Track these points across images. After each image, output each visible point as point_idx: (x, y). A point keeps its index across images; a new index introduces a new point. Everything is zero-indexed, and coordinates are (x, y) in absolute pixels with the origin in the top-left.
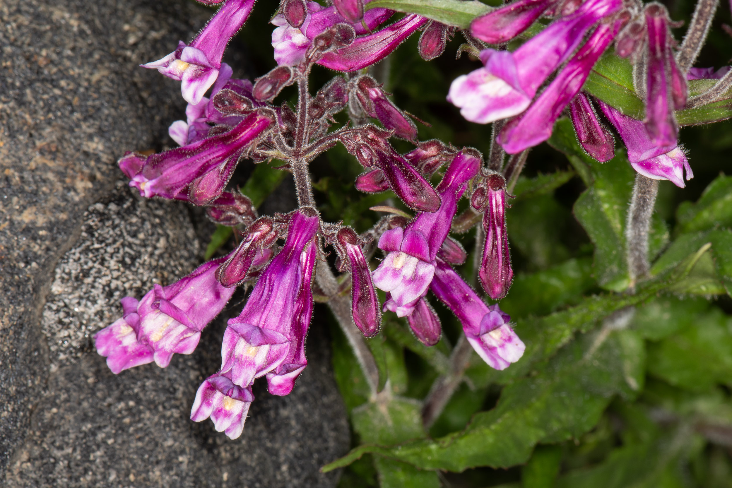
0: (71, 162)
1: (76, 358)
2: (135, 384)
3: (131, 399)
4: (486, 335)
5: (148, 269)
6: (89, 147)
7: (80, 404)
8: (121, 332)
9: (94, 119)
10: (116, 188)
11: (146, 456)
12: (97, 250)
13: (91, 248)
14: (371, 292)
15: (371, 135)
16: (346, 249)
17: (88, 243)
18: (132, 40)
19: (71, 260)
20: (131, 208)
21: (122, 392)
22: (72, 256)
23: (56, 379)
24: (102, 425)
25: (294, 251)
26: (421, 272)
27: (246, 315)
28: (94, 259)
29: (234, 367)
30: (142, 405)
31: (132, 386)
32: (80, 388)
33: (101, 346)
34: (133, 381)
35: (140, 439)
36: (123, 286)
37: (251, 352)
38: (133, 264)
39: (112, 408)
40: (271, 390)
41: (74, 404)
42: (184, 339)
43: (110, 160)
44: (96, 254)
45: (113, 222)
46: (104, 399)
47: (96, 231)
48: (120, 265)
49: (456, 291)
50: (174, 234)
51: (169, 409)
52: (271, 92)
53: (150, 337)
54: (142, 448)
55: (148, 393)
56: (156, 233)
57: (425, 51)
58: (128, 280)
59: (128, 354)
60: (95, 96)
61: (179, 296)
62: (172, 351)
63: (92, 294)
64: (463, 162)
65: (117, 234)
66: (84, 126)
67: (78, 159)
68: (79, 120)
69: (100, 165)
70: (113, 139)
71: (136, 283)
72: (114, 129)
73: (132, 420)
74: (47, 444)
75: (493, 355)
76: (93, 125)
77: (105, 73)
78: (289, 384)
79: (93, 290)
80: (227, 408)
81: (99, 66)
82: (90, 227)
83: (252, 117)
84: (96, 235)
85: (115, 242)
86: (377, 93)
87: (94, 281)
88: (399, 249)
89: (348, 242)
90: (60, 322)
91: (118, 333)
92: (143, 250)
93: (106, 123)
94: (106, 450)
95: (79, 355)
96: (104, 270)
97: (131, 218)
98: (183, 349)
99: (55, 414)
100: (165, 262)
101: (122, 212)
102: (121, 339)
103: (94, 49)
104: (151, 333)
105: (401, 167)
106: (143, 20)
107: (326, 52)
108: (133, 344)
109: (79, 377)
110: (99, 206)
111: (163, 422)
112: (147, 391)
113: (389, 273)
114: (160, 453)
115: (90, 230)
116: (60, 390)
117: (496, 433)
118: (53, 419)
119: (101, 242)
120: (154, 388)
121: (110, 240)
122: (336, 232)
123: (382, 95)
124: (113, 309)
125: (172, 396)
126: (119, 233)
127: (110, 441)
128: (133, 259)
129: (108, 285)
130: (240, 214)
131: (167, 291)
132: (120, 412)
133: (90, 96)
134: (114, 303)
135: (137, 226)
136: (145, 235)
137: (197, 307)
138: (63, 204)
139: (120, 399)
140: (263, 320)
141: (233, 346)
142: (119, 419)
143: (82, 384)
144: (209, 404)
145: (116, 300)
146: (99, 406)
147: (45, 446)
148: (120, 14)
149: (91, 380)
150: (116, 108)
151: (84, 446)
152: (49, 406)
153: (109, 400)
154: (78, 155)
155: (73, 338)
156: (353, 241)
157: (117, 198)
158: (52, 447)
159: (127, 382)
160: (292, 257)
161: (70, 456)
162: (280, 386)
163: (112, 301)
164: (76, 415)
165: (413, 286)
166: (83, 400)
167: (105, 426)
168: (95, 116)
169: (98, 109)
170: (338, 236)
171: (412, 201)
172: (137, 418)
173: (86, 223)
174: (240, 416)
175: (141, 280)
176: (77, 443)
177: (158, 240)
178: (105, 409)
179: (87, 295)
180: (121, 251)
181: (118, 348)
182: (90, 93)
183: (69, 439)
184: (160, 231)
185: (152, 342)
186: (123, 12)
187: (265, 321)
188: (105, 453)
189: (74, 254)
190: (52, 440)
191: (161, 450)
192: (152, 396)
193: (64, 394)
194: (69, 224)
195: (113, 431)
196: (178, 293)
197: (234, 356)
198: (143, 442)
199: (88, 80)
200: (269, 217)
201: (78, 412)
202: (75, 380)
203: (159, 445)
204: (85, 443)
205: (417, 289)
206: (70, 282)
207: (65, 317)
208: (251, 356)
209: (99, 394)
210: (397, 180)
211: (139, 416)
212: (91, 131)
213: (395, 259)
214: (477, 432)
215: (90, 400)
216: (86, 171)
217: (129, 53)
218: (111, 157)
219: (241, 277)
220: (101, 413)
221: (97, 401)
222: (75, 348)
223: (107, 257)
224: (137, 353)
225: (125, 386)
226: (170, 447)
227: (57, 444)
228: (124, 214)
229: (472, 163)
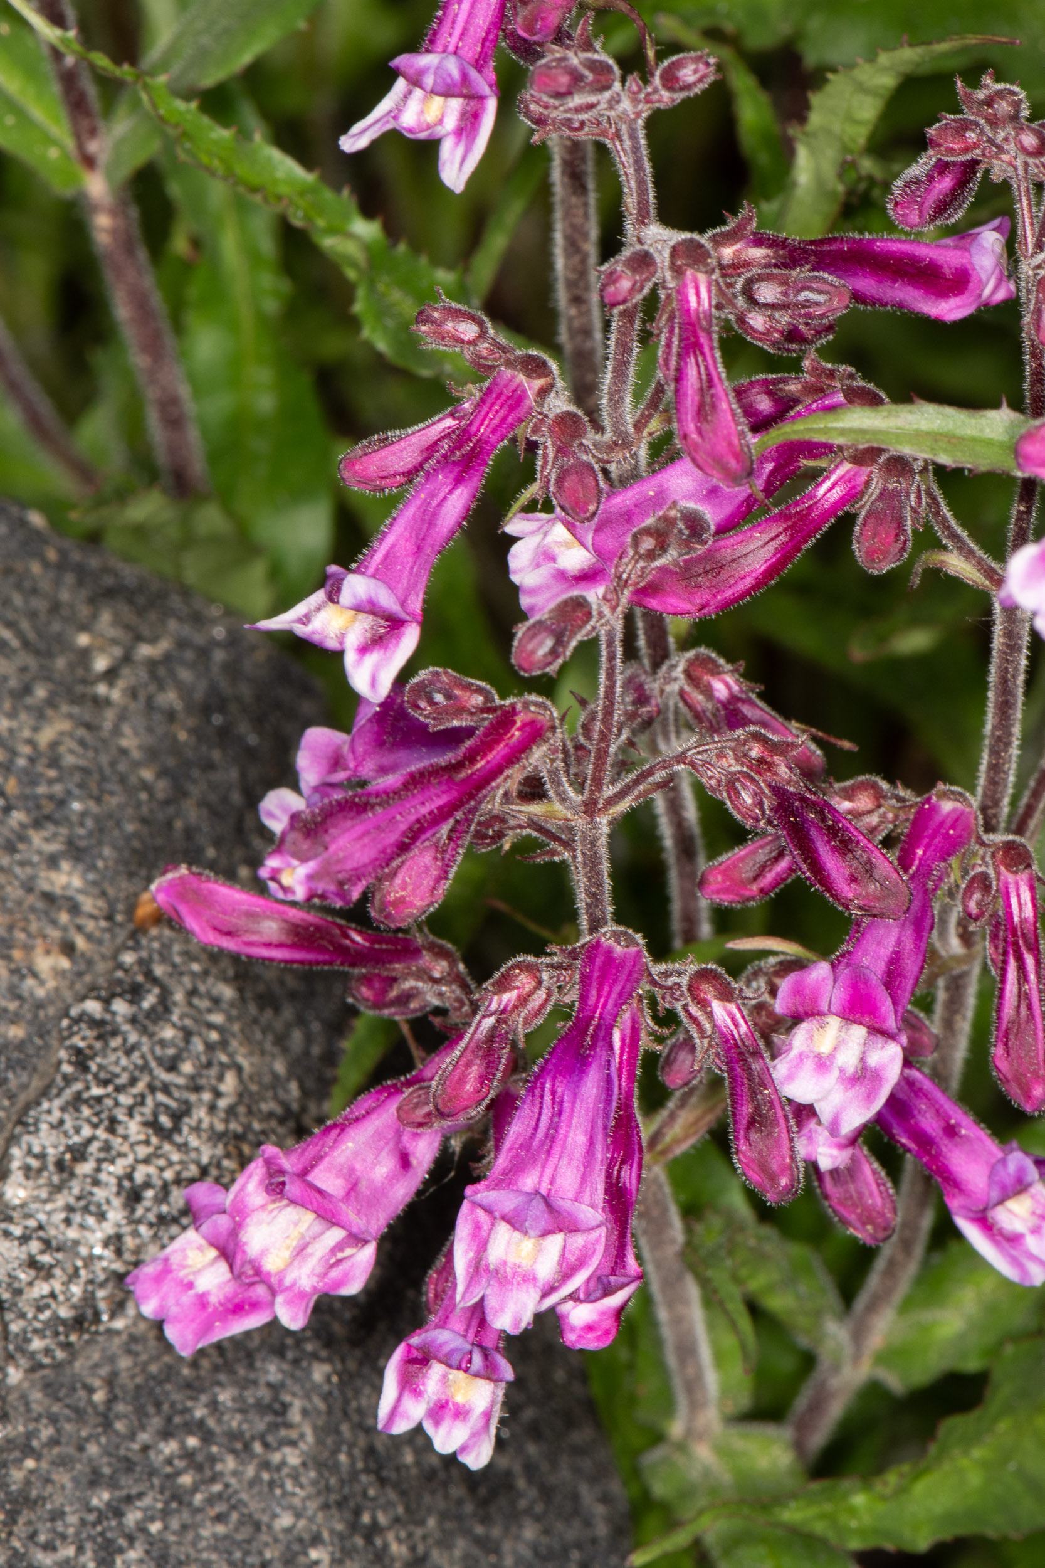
0: (18, 916)
1: (67, 1346)
2: (194, 1399)
3: (191, 1433)
4: (1000, 1209)
5: (210, 1139)
6: (52, 883)
7: (81, 1449)
8: (190, 1262)
9: (57, 823)
10: (120, 966)
11: (238, 1555)
12: (99, 1100)
13: (85, 1095)
14: (776, 1103)
15: (756, 752)
16: (710, 1015)
17: (78, 1086)
18: (101, 664)
19: (44, 1127)
20: (160, 1009)
21: (169, 1420)
22: (44, 1117)
23: (24, 1397)
24: (134, 1491)
25: (598, 1027)
26: (873, 1060)
27: (504, 1173)
28: (95, 1120)
29: (489, 1291)
30: (216, 1444)
31: (189, 1404)
32: (79, 1414)
33: (146, 1298)
34: (189, 1393)
35: (220, 1518)
36: (160, 1177)
37: (524, 1254)
38: (176, 1129)
39: (152, 1454)
40: (571, 1338)
41: (71, 1450)
42: (339, 1261)
43: (100, 909)
44: (97, 1108)
45: (125, 1040)
46: (132, 1436)
47: (92, 1058)
48: (150, 1131)
49: (928, 1115)
50: (252, 1064)
51: (278, 1449)
52: (554, 653)
53: (263, 1263)
54: (226, 1537)
55: (226, 1418)
56: (215, 1061)
57: (871, 554)
58: (171, 1164)
59: (210, 1310)
60: (52, 773)
61: (322, 1166)
62: (315, 1288)
63: (95, 1199)
64: (937, 819)
65: (136, 1066)
66: (37, 838)
67: (33, 909)
68: (23, 826)
69: (81, 921)
70: (100, 864)
71: (187, 1169)
72: (100, 843)
73: (198, 1477)
74: (20, 1539)
75: (1014, 1252)
76: (55, 835)
77: (65, 725)
78: (609, 1323)
79: (95, 1190)
80: (459, 1399)
81: (49, 712)
82: (79, 1051)
83: (506, 719)
84: (94, 1067)
85: (133, 1081)
86: (727, 685)
87: (98, 1170)
88: (825, 1009)
89: (716, 997)
90: (32, 1263)
91: (184, 1267)
92: (193, 1098)
93: (81, 831)
94: (147, 1547)
95: (73, 1338)
96: (116, 1142)
97: (162, 1028)
98: (339, 1283)
99: (31, 1472)
100: (242, 1125)
101: (141, 1017)
102: (191, 1278)
103: (34, 679)
104: (264, 1252)
105: (824, 819)
106: (117, 622)
107: (658, 563)
108: (220, 1287)
109: (74, 1389)
110: (93, 1007)
111: (266, 1476)
112: (222, 1414)
113: (809, 1065)
114: (266, 1544)
115: (81, 1059)
116: (37, 1420)
117: (984, 1465)
118: (28, 1483)
119: (105, 1083)
120: (237, 1406)
121: (123, 1079)
122: (685, 981)
123: (742, 691)
124: (143, 1229)
125: (279, 1420)
126: (140, 1062)
127: (155, 1528)
128: (177, 1117)
129: (130, 1177)
130: (435, 981)
131: (294, 1158)
132: (169, 1462)
133: (41, 775)
134: (143, 1216)
135: (175, 1045)
136: (194, 1065)
137: (363, 1186)
138: (13, 1006)
139: (166, 1434)
140: (546, 1180)
141: (481, 1245)
142: (168, 1476)
143: (82, 1404)
144: (417, 1393)
145: (148, 1210)
146: (122, 1452)
147: (16, 1544)
148: (65, 612)
149: (99, 1397)
150: (98, 800)
151: (99, 1540)
152: (17, 1454)
153: (144, 1437)
154: (31, 899)
155: (61, 1298)
156: (726, 995)
157: (126, 987)
158: (30, 1545)
159: (176, 1397)
160: (595, 1038)
161: (73, 1563)
162: (590, 1328)
163: (139, 1212)
164: (75, 1473)
165: (860, 1090)
166: (87, 1439)
167: (140, 1496)
168: (57, 816)
169: (62, 803)
170: (690, 988)
171: (851, 895)
172: (208, 1473)
173: (68, 1043)
174: (487, 1415)
175: (198, 1163)
176: (84, 1535)
177: (221, 1078)
178: (136, 1458)
179: (82, 1203)
180: (149, 1101)
181: (187, 1298)
182: (40, 768)
183: (66, 1526)
184: (224, 1058)
185: (269, 1274)
186: (72, 607)
187: (552, 1182)
188: (147, 1552)
189: (49, 1112)
190: (31, 1529)
191: (269, 1539)
192: (234, 1424)
193: (46, 1426)
194: (31, 1051)
195: (160, 1505)
196: (318, 1159)
197: (487, 1266)
198: (226, 1523)
199: (31, 742)
200: (531, 959)
201: (78, 1466)
202: (67, 1396)
203: (264, 1528)
204: (102, 1534)
205: (870, 1097)
206: (45, 1174)
207: (43, 1252)
208: (526, 1263)
209: (120, 1426)
210: (816, 851)
211: (212, 1467)
212: (54, 847)
213: (816, 1032)
214: (946, 1466)
215: (103, 1440)
216: (55, 934)
217: (102, 689)
218: (101, 903)
219: (482, 1094)
220: (128, 1465)
221: (118, 1440)
222: (64, 1322)
223: (121, 1115)
224: (230, 1306)
225: (173, 1405)
226: (288, 1530)
227: (42, 1538)
228: (146, 1022)
229: (957, 820)
